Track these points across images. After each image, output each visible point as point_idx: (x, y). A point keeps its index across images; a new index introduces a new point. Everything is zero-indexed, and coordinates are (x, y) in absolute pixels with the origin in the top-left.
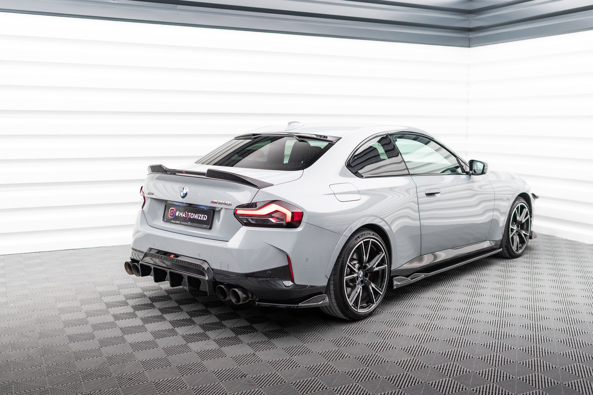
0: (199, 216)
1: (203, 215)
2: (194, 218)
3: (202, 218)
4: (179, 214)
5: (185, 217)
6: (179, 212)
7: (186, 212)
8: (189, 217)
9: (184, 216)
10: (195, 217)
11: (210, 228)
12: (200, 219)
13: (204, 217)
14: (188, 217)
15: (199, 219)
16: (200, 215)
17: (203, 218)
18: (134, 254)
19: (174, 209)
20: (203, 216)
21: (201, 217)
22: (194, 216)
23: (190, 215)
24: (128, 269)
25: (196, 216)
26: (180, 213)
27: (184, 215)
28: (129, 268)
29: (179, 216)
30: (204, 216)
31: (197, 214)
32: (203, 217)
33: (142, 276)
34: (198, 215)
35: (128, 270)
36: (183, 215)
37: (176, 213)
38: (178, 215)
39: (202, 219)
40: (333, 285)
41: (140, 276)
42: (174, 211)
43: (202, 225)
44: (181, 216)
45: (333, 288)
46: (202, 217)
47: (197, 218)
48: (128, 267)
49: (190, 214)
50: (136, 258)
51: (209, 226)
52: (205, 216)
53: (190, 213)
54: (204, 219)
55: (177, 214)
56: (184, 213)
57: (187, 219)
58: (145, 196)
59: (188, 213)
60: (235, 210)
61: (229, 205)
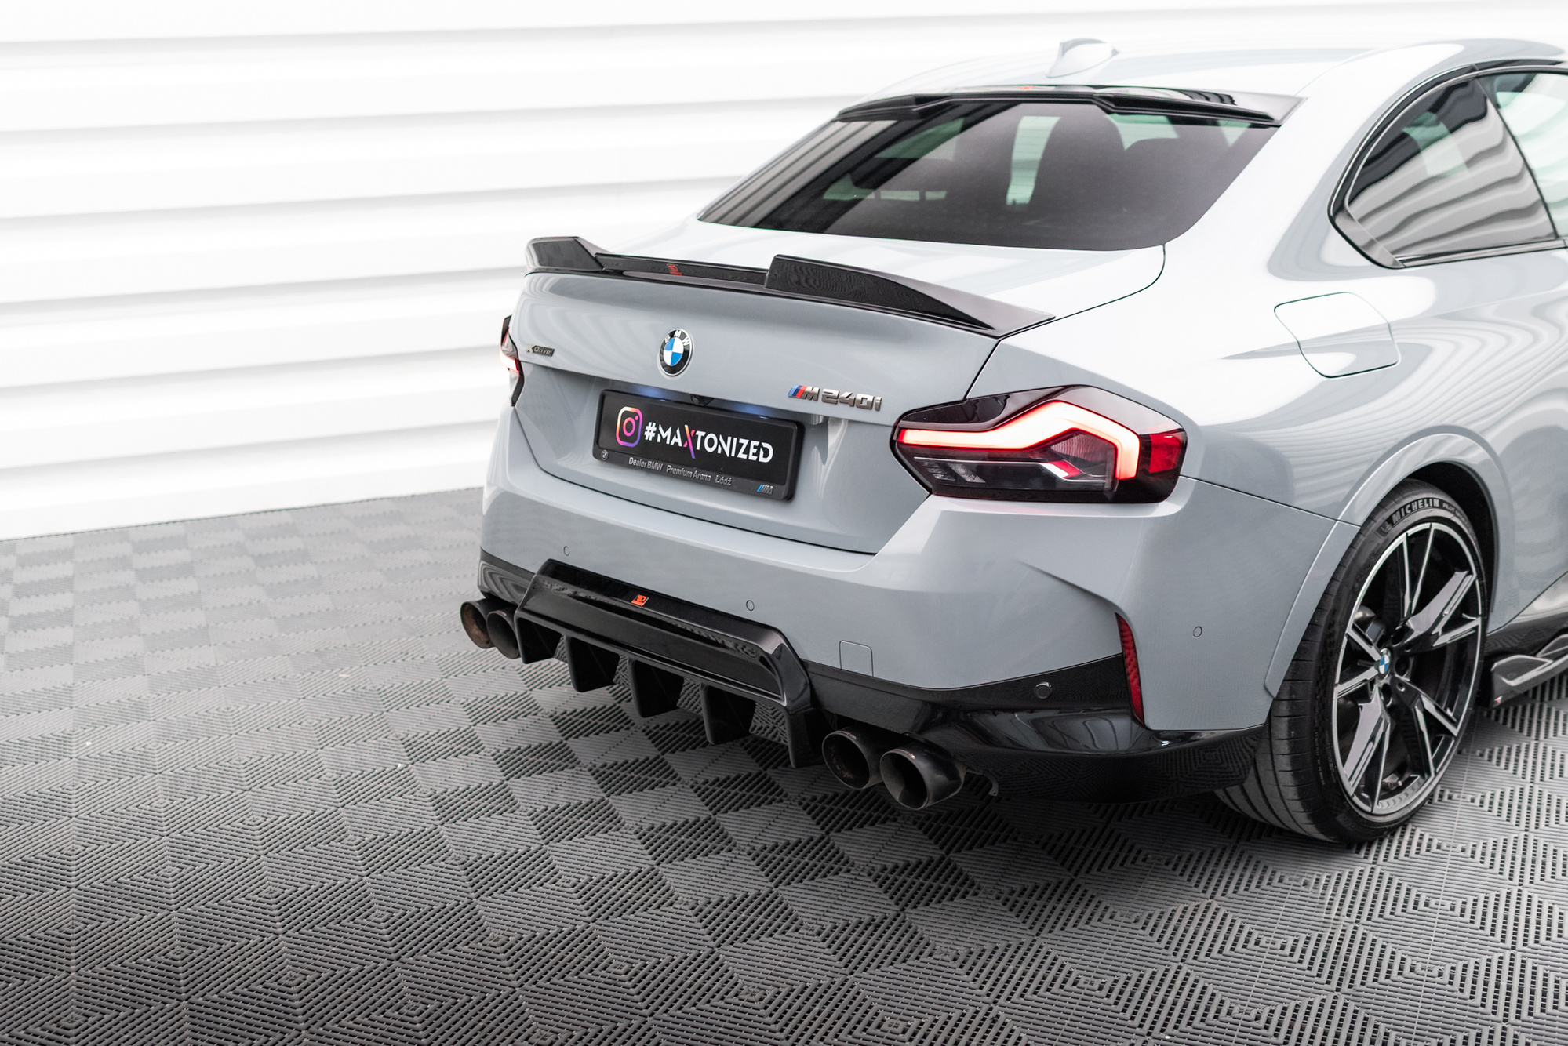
0: (739, 446)
1: (757, 443)
2: (719, 451)
3: (754, 454)
4: (657, 432)
5: (680, 445)
6: (657, 426)
7: (686, 427)
8: (698, 448)
9: (676, 444)
10: (723, 450)
11: (789, 497)
12: (745, 457)
13: (762, 452)
14: (695, 445)
15: (739, 456)
16: (741, 441)
17: (757, 454)
18: (490, 576)
19: (636, 414)
20: (757, 448)
21: (747, 452)
22: (719, 442)
23: (703, 438)
24: (475, 626)
25: (727, 447)
26: (661, 429)
27: (678, 440)
28: (477, 624)
29: (659, 440)
30: (760, 446)
31: (729, 438)
32: (755, 451)
33: (527, 660)
34: (735, 439)
35: (475, 630)
36: (675, 440)
37: (644, 430)
38: (655, 438)
39: (753, 458)
40: (1289, 721)
41: (519, 656)
42: (637, 422)
43: (753, 483)
44: (664, 440)
45: (1289, 732)
46: (753, 450)
47: (733, 455)
48: (472, 620)
49: (700, 434)
50: (499, 589)
51: (783, 490)
52: (765, 445)
53: (703, 434)
54: (762, 459)
55: (650, 431)
56: (678, 431)
57: (693, 457)
58: (520, 359)
59: (693, 431)
60: (898, 430)
61: (870, 407)
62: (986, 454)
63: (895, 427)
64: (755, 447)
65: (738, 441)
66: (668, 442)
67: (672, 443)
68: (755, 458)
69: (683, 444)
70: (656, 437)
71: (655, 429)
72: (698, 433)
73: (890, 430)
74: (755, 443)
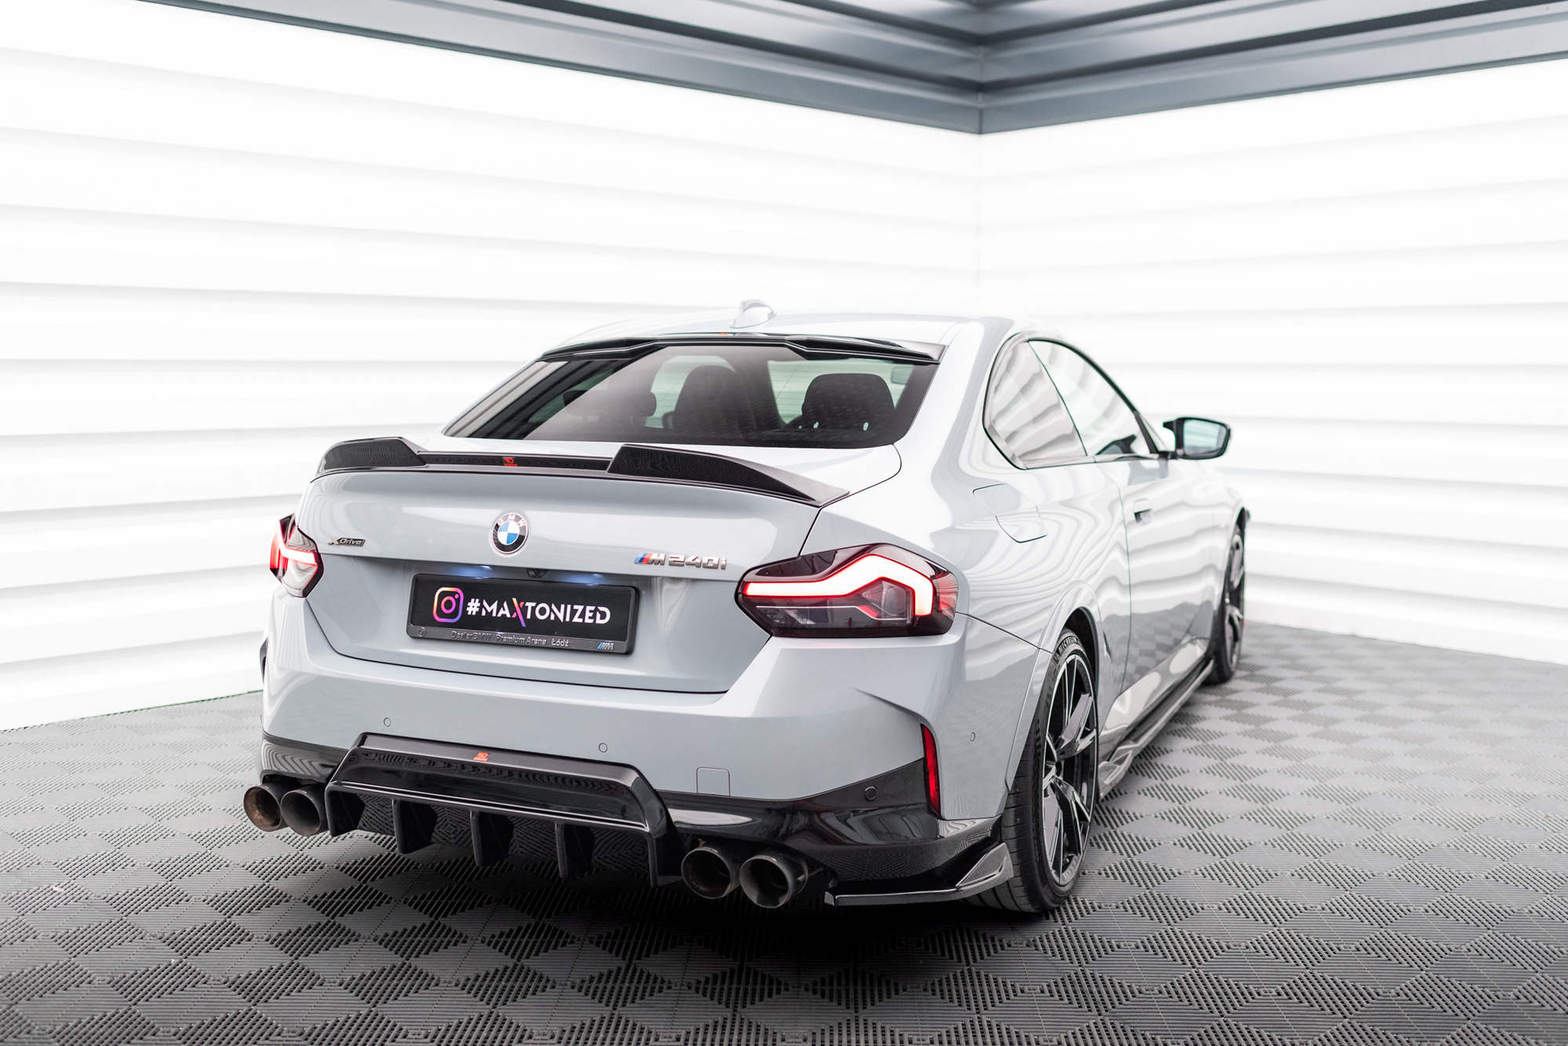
0: (573, 612)
1: (593, 608)
2: (552, 618)
3: (590, 618)
4: (482, 607)
5: (508, 616)
6: (481, 602)
7: (514, 600)
8: (529, 617)
9: (504, 616)
10: (556, 616)
11: (629, 651)
12: (581, 620)
13: (598, 615)
14: (524, 614)
15: (574, 621)
16: (575, 607)
17: (594, 617)
18: (279, 756)
19: (457, 593)
20: (594, 612)
21: (582, 615)
22: (551, 610)
23: (533, 609)
24: (257, 811)
25: (561, 613)
26: (485, 603)
27: (506, 612)
29: (484, 613)
30: (597, 610)
31: (563, 606)
32: (591, 614)
33: (336, 833)
34: (569, 607)
35: (257, 815)
36: (502, 612)
37: (466, 606)
38: (479, 613)
39: (587, 621)
42: (458, 601)
43: (591, 641)
44: (489, 614)
46: (588, 614)
47: (568, 619)
48: (255, 805)
49: (530, 605)
50: (294, 769)
51: (623, 646)
52: (601, 609)
53: (534, 604)
54: (599, 621)
55: (473, 607)
56: (505, 604)
57: (524, 625)
58: (320, 552)
59: (522, 603)
60: (743, 584)
61: (715, 567)
62: (816, 600)
63: (740, 582)
64: (590, 611)
65: (572, 607)
66: (494, 614)
67: (499, 615)
68: (591, 621)
69: (511, 614)
70: (480, 611)
71: (479, 605)
72: (527, 604)
73: (736, 585)
74: (589, 608)
